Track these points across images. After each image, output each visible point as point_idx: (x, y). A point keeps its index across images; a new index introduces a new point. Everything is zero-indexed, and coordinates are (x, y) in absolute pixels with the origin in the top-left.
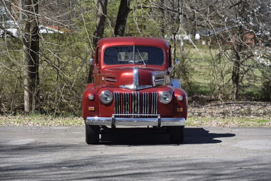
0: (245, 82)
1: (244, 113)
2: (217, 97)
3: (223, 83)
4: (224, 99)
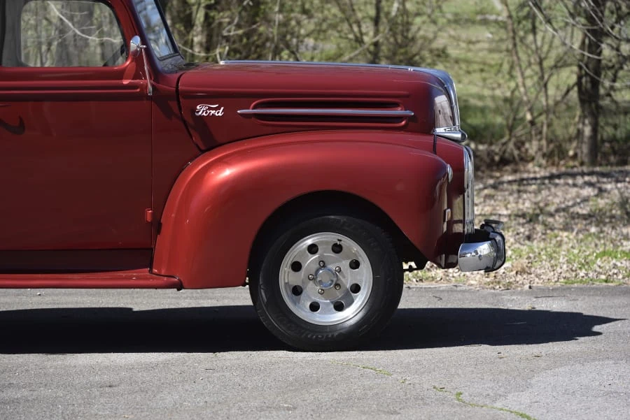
0: (624, 97)
1: (608, 214)
2: (527, 150)
3: (544, 99)
4: (548, 156)
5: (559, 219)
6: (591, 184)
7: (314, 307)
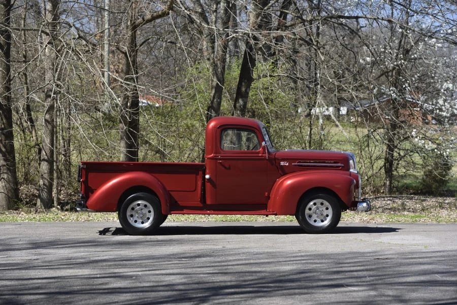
0: (402, 171)
1: (397, 208)
2: (365, 190)
3: (372, 171)
4: (374, 192)
5: (380, 210)
6: (390, 200)
7: (315, 221)
